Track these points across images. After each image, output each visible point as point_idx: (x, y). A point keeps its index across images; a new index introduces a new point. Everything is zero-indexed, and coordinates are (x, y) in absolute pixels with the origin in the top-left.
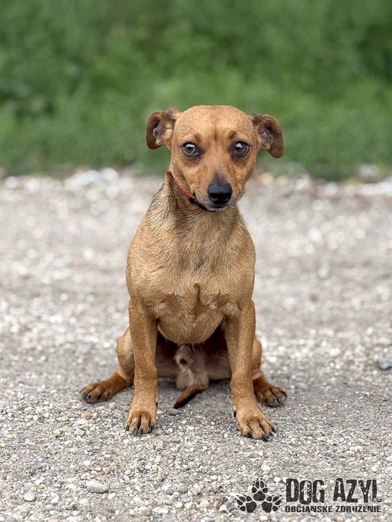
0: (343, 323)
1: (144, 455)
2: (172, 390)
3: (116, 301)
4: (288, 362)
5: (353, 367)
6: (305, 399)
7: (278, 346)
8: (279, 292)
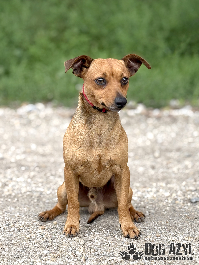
0: (169, 180)
1: (74, 247)
2: (85, 214)
3: (51, 170)
4: (143, 200)
5: (177, 202)
6: (155, 218)
7: (137, 191)
8: (134, 165)
